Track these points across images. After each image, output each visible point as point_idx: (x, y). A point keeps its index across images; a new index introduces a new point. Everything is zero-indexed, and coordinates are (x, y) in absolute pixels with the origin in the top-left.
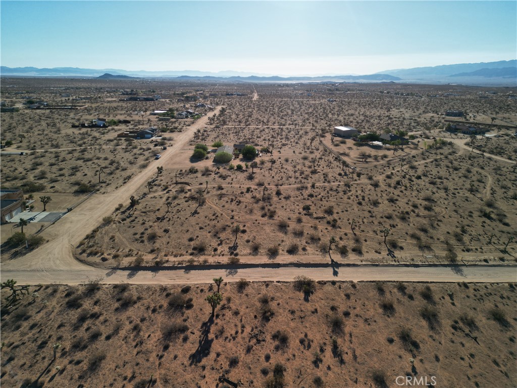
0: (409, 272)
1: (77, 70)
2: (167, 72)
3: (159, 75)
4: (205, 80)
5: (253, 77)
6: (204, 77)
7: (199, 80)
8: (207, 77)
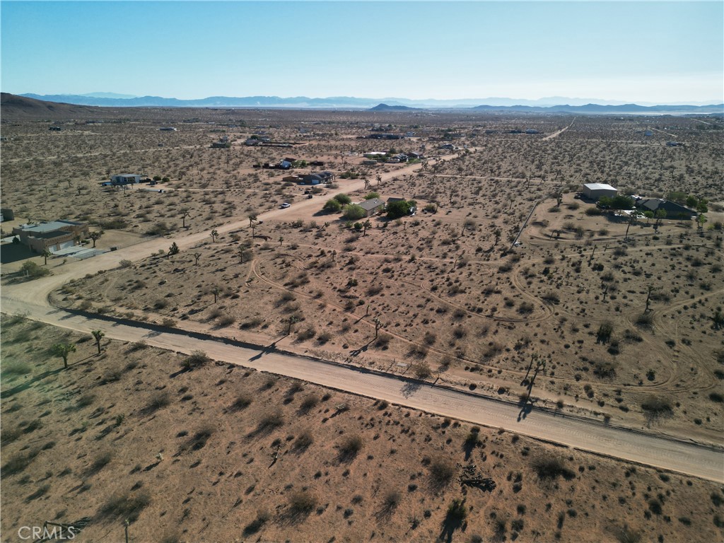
0: (339, 375)
1: (352, 100)
2: (464, 100)
3: (450, 105)
4: (510, 112)
5: (590, 107)
6: (513, 107)
7: (502, 111)
8: (516, 106)
